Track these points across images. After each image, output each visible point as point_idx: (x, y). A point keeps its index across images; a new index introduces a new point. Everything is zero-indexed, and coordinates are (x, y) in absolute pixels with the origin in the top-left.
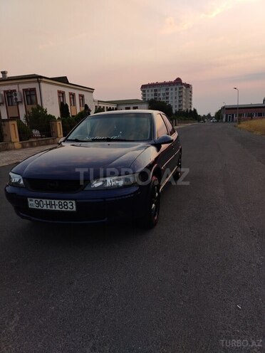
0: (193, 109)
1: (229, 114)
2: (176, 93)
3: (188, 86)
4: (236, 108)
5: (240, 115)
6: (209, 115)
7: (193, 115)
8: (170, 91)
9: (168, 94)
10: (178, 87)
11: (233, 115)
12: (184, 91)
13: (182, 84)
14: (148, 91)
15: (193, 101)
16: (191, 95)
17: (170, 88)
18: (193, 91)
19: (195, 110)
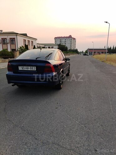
0: (76, 49)
1: (91, 52)
2: (69, 42)
3: (74, 39)
4: (93, 50)
5: (95, 52)
6: (83, 52)
7: (76, 51)
8: (67, 41)
9: (66, 42)
10: (70, 39)
11: (92, 52)
12: (72, 41)
13: (72, 38)
14: (57, 40)
15: (76, 45)
16: (75, 43)
17: (67, 39)
18: (76, 41)
19: (77, 49)
